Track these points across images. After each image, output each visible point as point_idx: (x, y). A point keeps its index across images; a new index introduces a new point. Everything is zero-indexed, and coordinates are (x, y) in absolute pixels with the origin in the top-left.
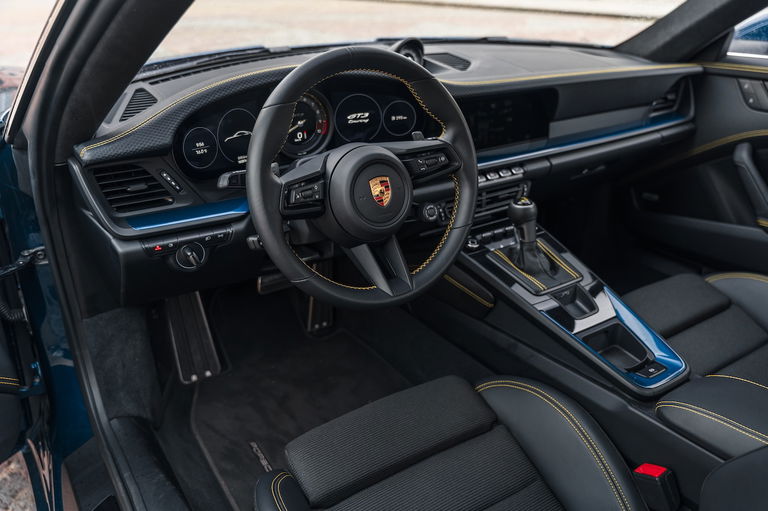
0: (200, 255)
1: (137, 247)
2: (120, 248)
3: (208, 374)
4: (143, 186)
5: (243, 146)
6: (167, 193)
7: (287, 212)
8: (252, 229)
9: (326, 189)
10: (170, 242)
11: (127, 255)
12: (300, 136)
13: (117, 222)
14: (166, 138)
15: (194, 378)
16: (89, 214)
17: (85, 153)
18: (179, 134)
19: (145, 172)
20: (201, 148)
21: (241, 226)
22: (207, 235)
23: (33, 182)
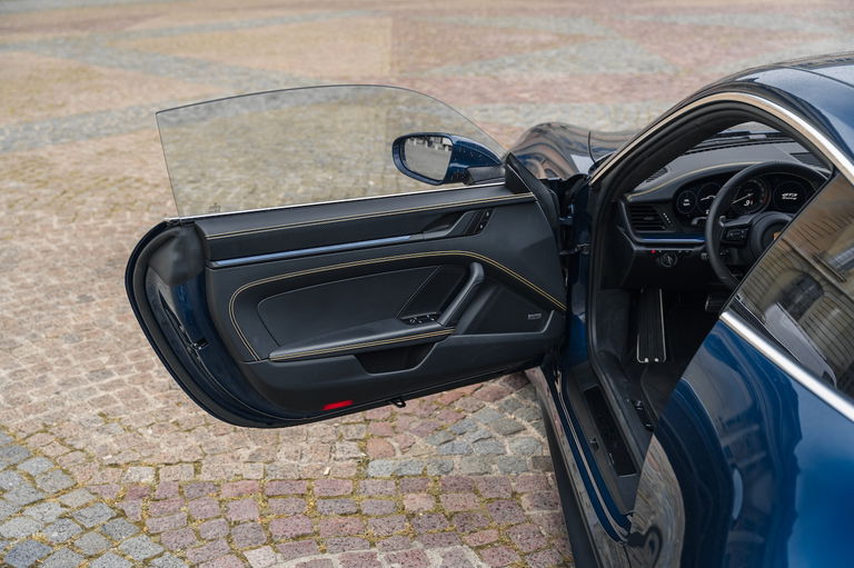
0: (674, 259)
1: (642, 249)
2: (635, 248)
3: (657, 360)
4: (651, 218)
5: (709, 204)
6: (663, 224)
7: (724, 241)
8: (705, 250)
9: (749, 234)
10: (660, 250)
11: (638, 251)
12: (748, 203)
13: (636, 234)
14: (670, 196)
15: (646, 360)
16: (621, 229)
17: (630, 198)
18: (677, 194)
19: (654, 211)
20: (687, 202)
21: (700, 248)
22: (680, 250)
23: (598, 208)
